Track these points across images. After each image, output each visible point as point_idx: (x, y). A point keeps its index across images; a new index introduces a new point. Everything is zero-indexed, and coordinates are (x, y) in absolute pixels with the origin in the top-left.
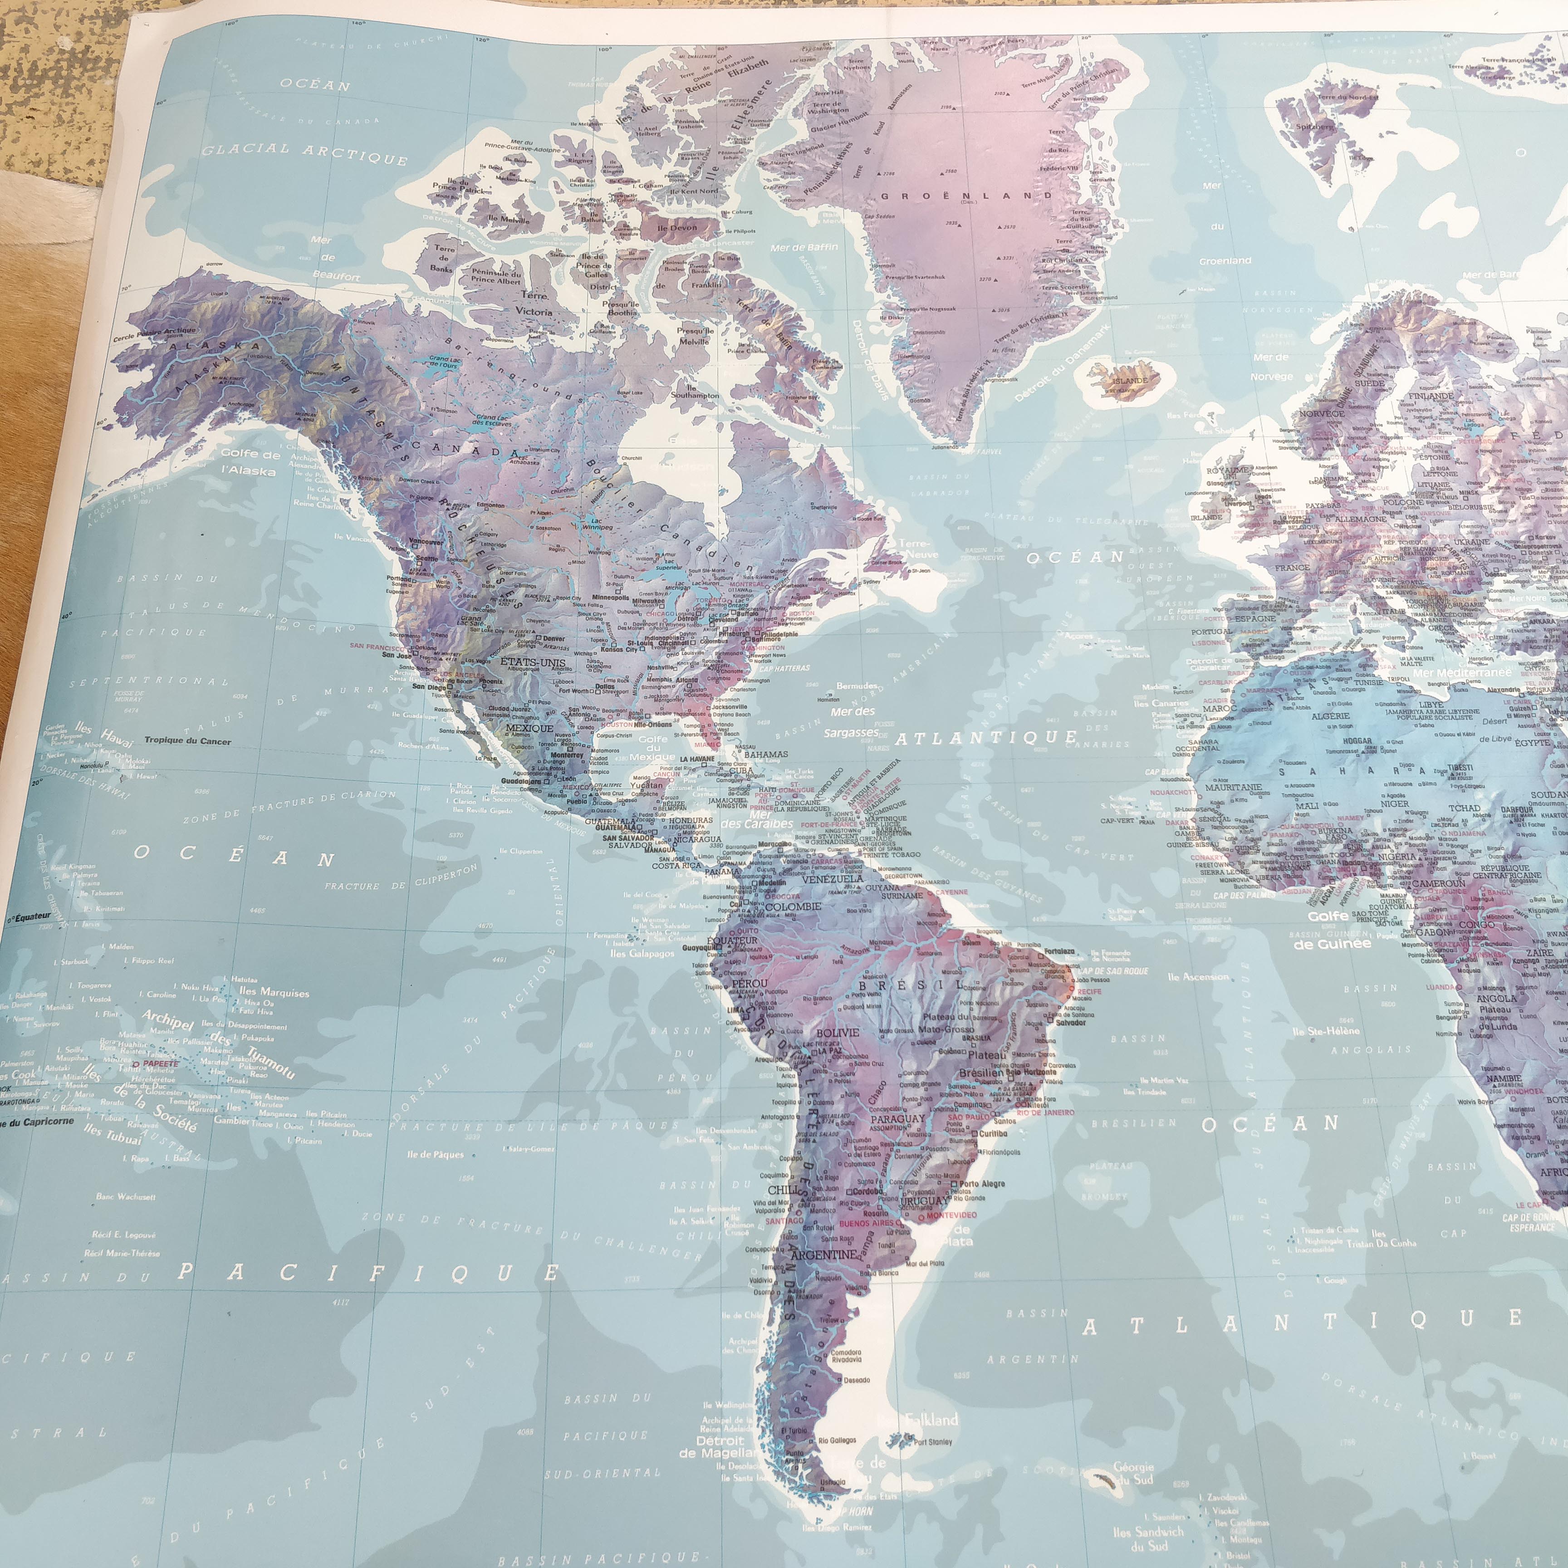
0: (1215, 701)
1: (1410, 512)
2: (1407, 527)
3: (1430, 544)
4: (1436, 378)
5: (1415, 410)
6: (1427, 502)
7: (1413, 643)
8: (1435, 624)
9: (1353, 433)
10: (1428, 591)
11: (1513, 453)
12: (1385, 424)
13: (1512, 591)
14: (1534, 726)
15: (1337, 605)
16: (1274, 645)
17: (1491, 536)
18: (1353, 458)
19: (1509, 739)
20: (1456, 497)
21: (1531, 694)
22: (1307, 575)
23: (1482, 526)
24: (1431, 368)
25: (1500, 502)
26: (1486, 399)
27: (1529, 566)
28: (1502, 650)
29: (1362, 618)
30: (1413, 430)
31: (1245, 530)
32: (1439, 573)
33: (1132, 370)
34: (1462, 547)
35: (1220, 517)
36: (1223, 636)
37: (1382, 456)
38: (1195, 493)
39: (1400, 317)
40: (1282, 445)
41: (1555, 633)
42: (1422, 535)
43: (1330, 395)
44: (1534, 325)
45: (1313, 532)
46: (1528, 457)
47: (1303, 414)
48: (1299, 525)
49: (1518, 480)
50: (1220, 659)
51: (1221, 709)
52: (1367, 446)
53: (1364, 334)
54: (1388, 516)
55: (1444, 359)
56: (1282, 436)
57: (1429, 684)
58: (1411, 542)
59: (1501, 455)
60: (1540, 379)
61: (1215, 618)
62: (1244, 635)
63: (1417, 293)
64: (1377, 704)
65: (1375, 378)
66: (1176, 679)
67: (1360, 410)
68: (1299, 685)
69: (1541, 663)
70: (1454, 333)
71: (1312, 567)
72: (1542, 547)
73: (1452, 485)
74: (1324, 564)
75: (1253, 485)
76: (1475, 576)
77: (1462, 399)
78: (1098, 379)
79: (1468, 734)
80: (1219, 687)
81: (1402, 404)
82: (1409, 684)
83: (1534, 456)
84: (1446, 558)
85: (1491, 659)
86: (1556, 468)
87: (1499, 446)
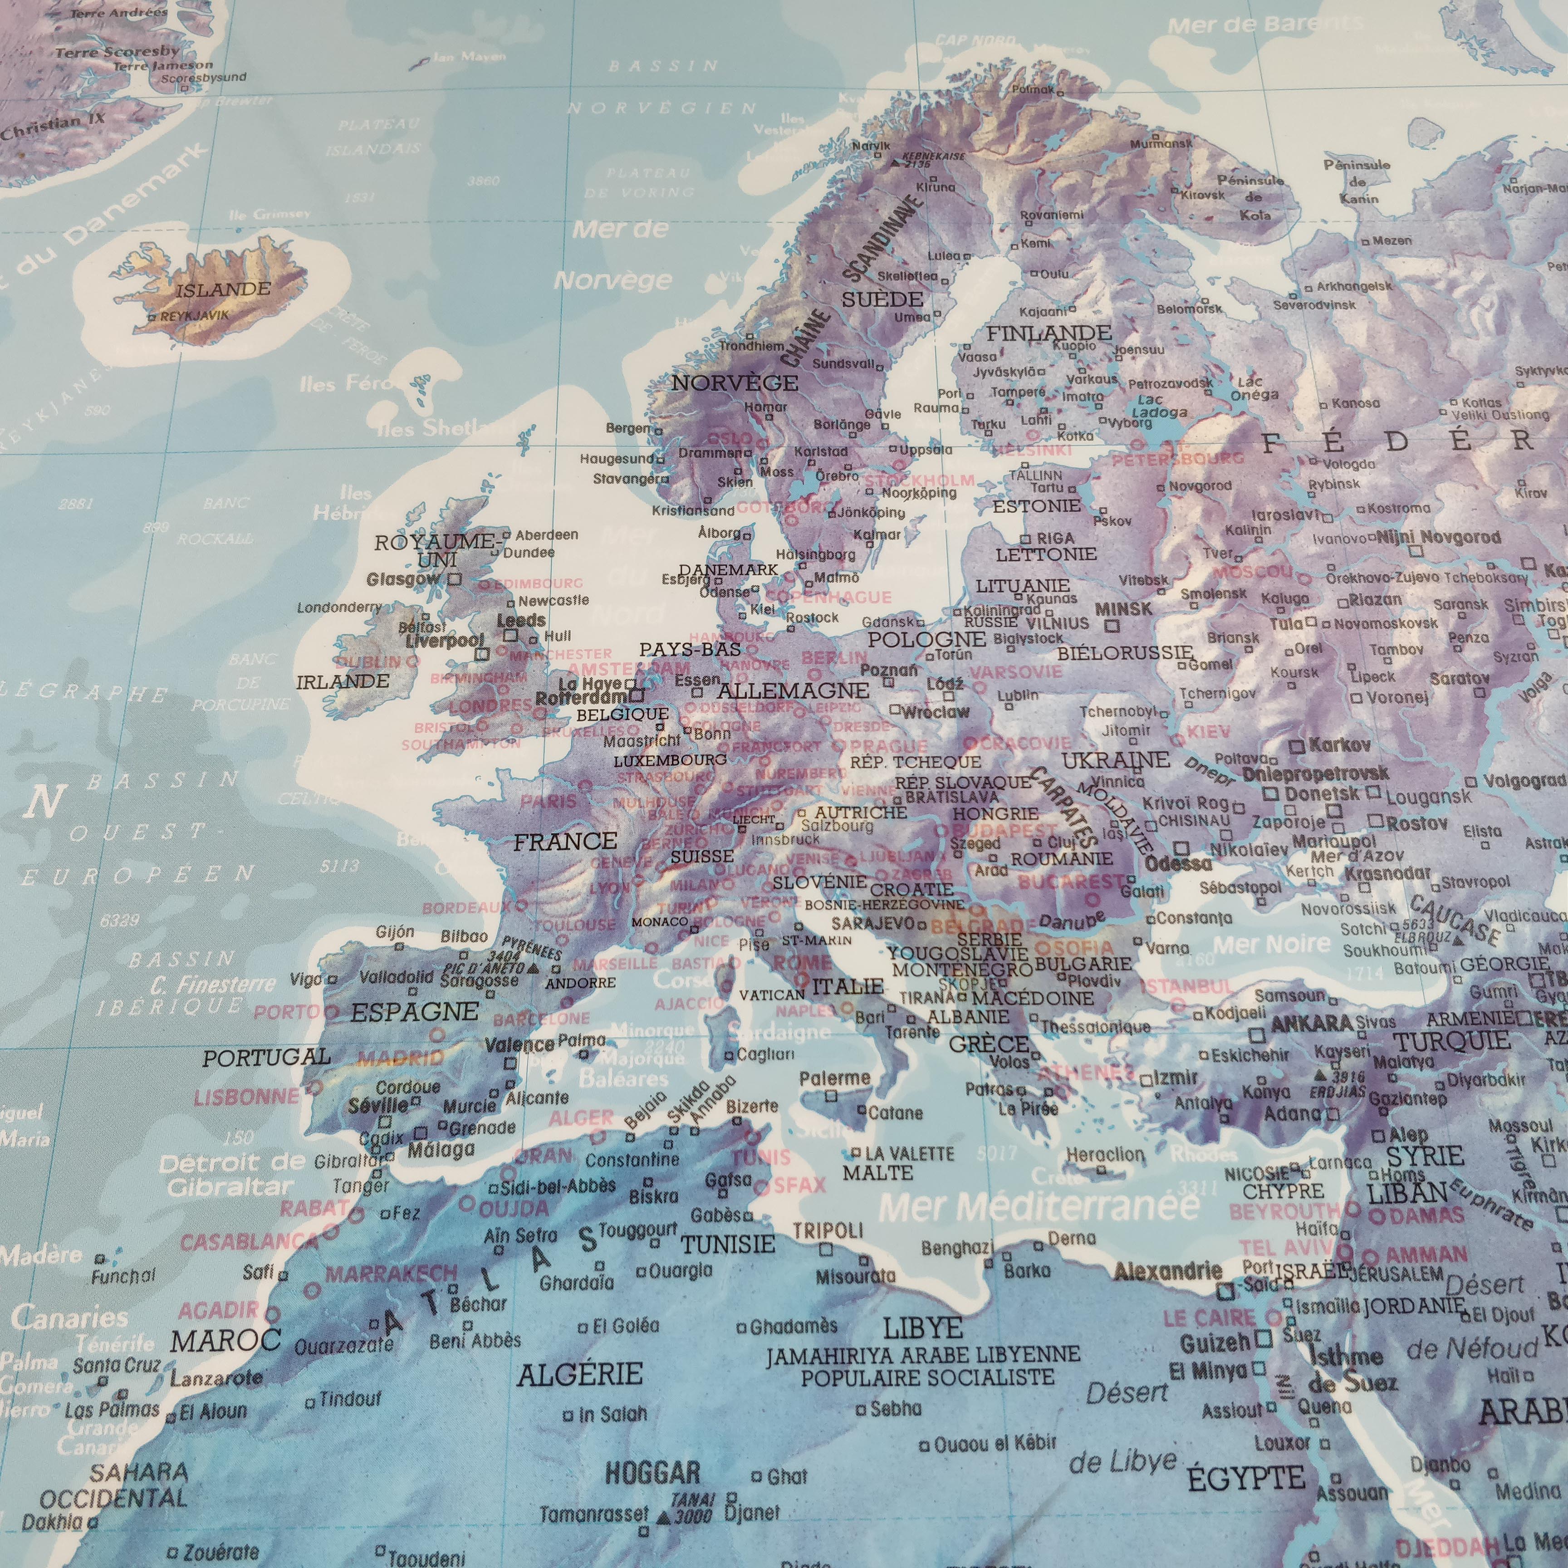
0: (216, 1310)
1: (943, 668)
2: (928, 714)
3: (987, 767)
4: (1070, 283)
5: (1000, 372)
6: (998, 639)
7: (894, 1098)
8: (971, 1029)
9: (813, 437)
10: (964, 918)
11: (1264, 491)
12: (907, 410)
13: (1225, 919)
14: (1255, 1412)
15: (677, 965)
16: (449, 1107)
17: (1175, 741)
18: (801, 512)
19: (1169, 1461)
20: (1083, 623)
21: (1256, 1285)
22: (603, 864)
23: (1150, 712)
24: (1053, 257)
25: (1214, 637)
26: (1199, 341)
27: (1282, 837)
28: (1177, 1124)
29: (745, 1009)
30: (986, 427)
31: (447, 720)
32: (1004, 857)
33: (235, 261)
34: (1084, 775)
35: (381, 682)
36: (297, 1073)
37: (884, 503)
38: (327, 608)
39: (989, 127)
40: (604, 469)
41: (1347, 1064)
42: (967, 740)
43: (766, 332)
44: (1344, 148)
45: (647, 728)
46: (1305, 504)
47: (681, 383)
48: (608, 708)
49: (1274, 570)
50: (266, 1155)
51: (228, 1339)
52: (846, 473)
53: (885, 169)
54: (875, 682)
55: (1095, 235)
56: (610, 444)
57: (928, 1249)
58: (932, 761)
59: (1228, 498)
60: (1354, 287)
61: (286, 1012)
62: (363, 1070)
63: (1044, 69)
64: (741, 1328)
65: (898, 286)
66: (109, 1225)
67: (845, 374)
68: (499, 1253)
69: (1298, 1170)
70: (1131, 167)
71: (624, 841)
72: (1329, 775)
73: (1076, 587)
74: (661, 828)
75: (498, 586)
76: (1117, 869)
77: (1134, 340)
78: (137, 283)
79: (1033, 1443)
80: (240, 1258)
81: (966, 354)
82: (857, 1246)
83: (1324, 500)
84: (1032, 811)
85: (1138, 1155)
86: (1384, 537)
87: (1223, 472)
